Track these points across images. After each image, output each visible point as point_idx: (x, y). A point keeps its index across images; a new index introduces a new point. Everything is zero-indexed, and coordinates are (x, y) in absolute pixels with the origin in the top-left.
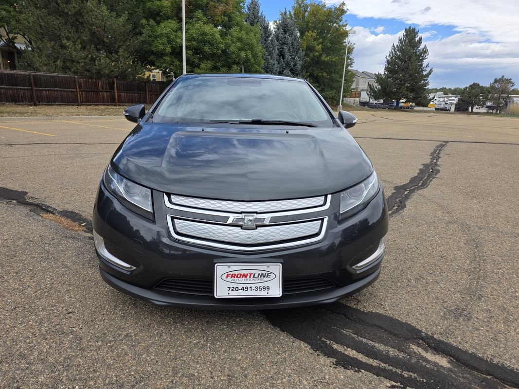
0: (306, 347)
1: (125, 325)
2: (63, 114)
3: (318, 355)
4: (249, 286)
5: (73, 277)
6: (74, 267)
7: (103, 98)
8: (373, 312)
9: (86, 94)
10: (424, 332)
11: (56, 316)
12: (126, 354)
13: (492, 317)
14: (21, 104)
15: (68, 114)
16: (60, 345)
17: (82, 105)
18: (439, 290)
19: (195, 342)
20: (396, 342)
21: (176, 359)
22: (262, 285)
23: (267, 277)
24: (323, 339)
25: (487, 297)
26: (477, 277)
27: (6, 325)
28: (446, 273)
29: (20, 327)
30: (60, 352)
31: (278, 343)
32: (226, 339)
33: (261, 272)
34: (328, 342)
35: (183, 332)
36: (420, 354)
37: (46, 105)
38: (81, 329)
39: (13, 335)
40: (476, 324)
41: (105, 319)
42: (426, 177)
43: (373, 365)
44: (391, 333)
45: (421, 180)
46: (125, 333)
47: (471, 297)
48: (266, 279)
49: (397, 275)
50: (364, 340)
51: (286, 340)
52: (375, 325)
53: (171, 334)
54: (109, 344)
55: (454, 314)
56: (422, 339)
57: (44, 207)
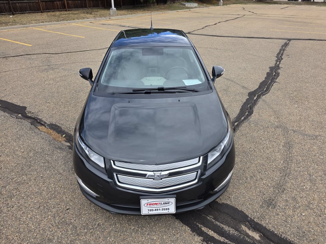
0: (188, 230)
1: (97, 217)
2: (33, 22)
3: (194, 235)
4: (159, 208)
5: (65, 182)
6: (65, 174)
7: (58, 6)
8: (225, 203)
9: (45, 4)
10: (249, 217)
11: (61, 212)
12: (100, 238)
13: (287, 205)
14: (4, 14)
15: (36, 22)
16: (66, 232)
17: (44, 12)
18: (262, 186)
19: (133, 228)
20: (234, 224)
21: (124, 240)
22: (165, 208)
23: (168, 204)
24: (197, 224)
25: (288, 190)
26: (284, 174)
27: (37, 219)
28: (268, 172)
29: (45, 220)
30: (68, 237)
31: (174, 228)
32: (148, 226)
33: (164, 202)
34: (200, 226)
35: (126, 222)
36: (246, 232)
37: (20, 13)
38: (75, 220)
39: (42, 226)
40: (278, 210)
41: (86, 214)
42: (270, 81)
43: (221, 241)
44: (233, 218)
45: (266, 85)
46: (97, 223)
47: (278, 191)
48: (167, 205)
49: (241, 174)
50: (218, 224)
51: (179, 225)
52: (225, 212)
53: (120, 223)
54: (90, 231)
55: (268, 203)
56: (248, 221)
57: (38, 121)
